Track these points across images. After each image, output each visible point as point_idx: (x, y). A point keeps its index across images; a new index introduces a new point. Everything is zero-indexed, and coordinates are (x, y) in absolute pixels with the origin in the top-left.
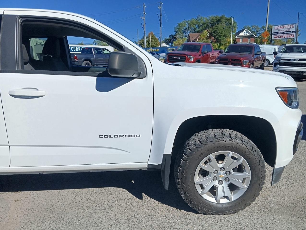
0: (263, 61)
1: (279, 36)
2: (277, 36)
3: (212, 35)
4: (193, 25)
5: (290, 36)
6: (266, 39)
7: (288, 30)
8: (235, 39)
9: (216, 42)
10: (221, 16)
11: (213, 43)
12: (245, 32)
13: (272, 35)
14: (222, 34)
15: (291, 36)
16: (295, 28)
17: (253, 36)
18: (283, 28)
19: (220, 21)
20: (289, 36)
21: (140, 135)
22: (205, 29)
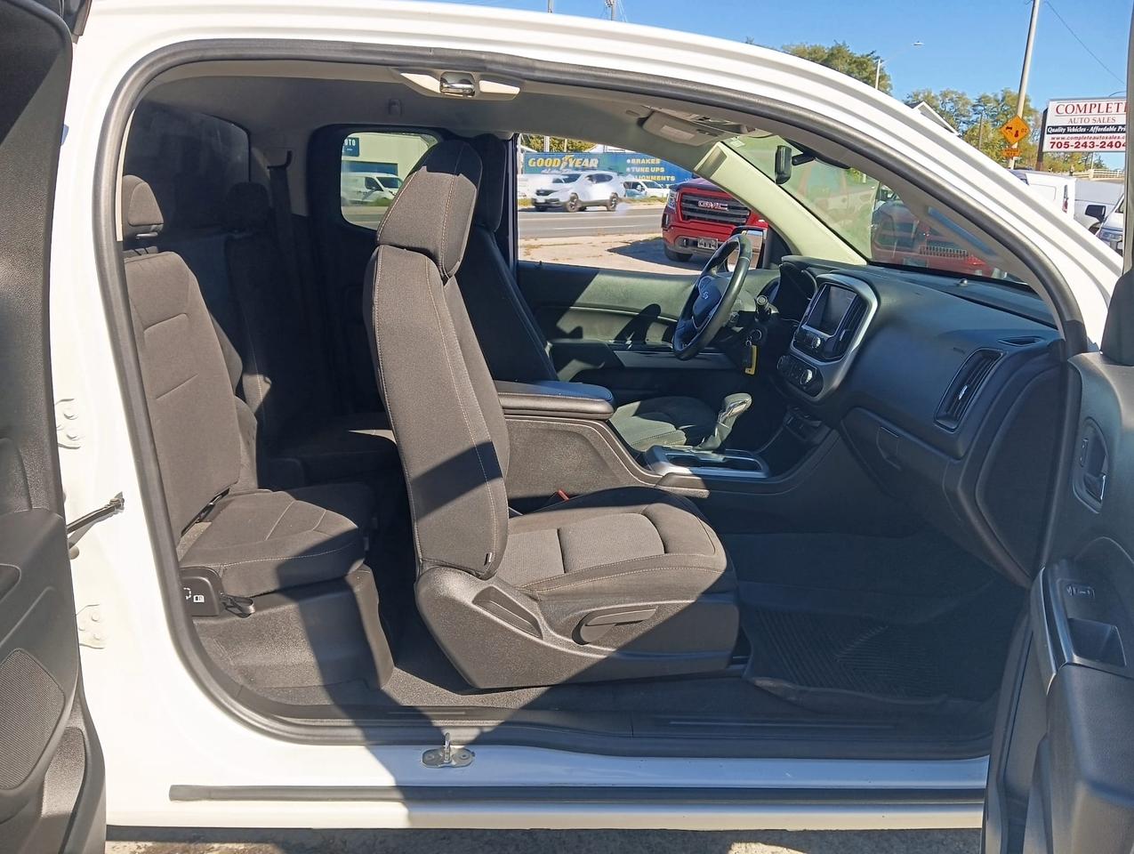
1: (1072, 142)
2: (1063, 141)
5: (1111, 142)
6: (1015, 146)
7: (1106, 120)
10: (832, 48)
13: (1046, 136)
15: (1118, 145)
18: (1088, 110)
20: (1108, 141)
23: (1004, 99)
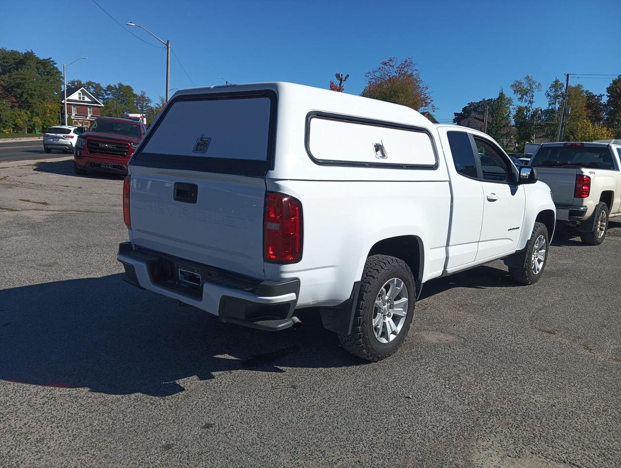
3: (11, 91)
9: (22, 107)
11: (16, 108)
12: (80, 94)
14: (35, 93)
17: (97, 103)
19: (25, 64)
23: (119, 89)
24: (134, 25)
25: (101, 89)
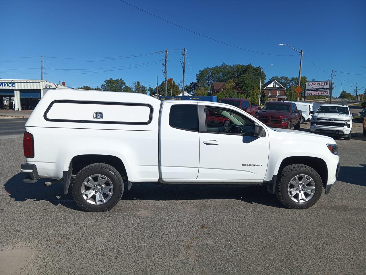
0: (299, 118)
1: (313, 93)
2: (311, 93)
3: (238, 85)
4: (217, 73)
6: (299, 94)
7: (322, 87)
8: (263, 91)
9: (242, 93)
11: (240, 94)
12: (273, 84)
13: (306, 92)
14: (249, 85)
15: (325, 93)
16: (329, 85)
17: (283, 88)
18: (317, 85)
19: (247, 71)
20: (323, 93)
21: (261, 165)
22: (231, 79)
24: (283, 45)
25: (289, 80)
